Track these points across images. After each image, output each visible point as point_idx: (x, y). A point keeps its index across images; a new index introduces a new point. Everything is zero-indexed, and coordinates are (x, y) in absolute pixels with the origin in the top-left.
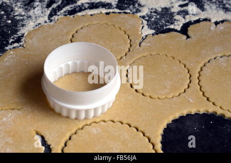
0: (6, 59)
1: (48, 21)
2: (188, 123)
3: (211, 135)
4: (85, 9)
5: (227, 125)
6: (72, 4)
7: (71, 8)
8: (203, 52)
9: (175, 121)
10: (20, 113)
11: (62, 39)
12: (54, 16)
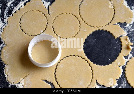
0: (5, 55)
1: (4, 24)
2: (90, 41)
3: (100, 41)
4: (14, 7)
5: (103, 33)
6: (6, 8)
7: (7, 10)
8: (75, 3)
9: (85, 43)
10: (30, 76)
11: (18, 30)
12: (4, 20)
